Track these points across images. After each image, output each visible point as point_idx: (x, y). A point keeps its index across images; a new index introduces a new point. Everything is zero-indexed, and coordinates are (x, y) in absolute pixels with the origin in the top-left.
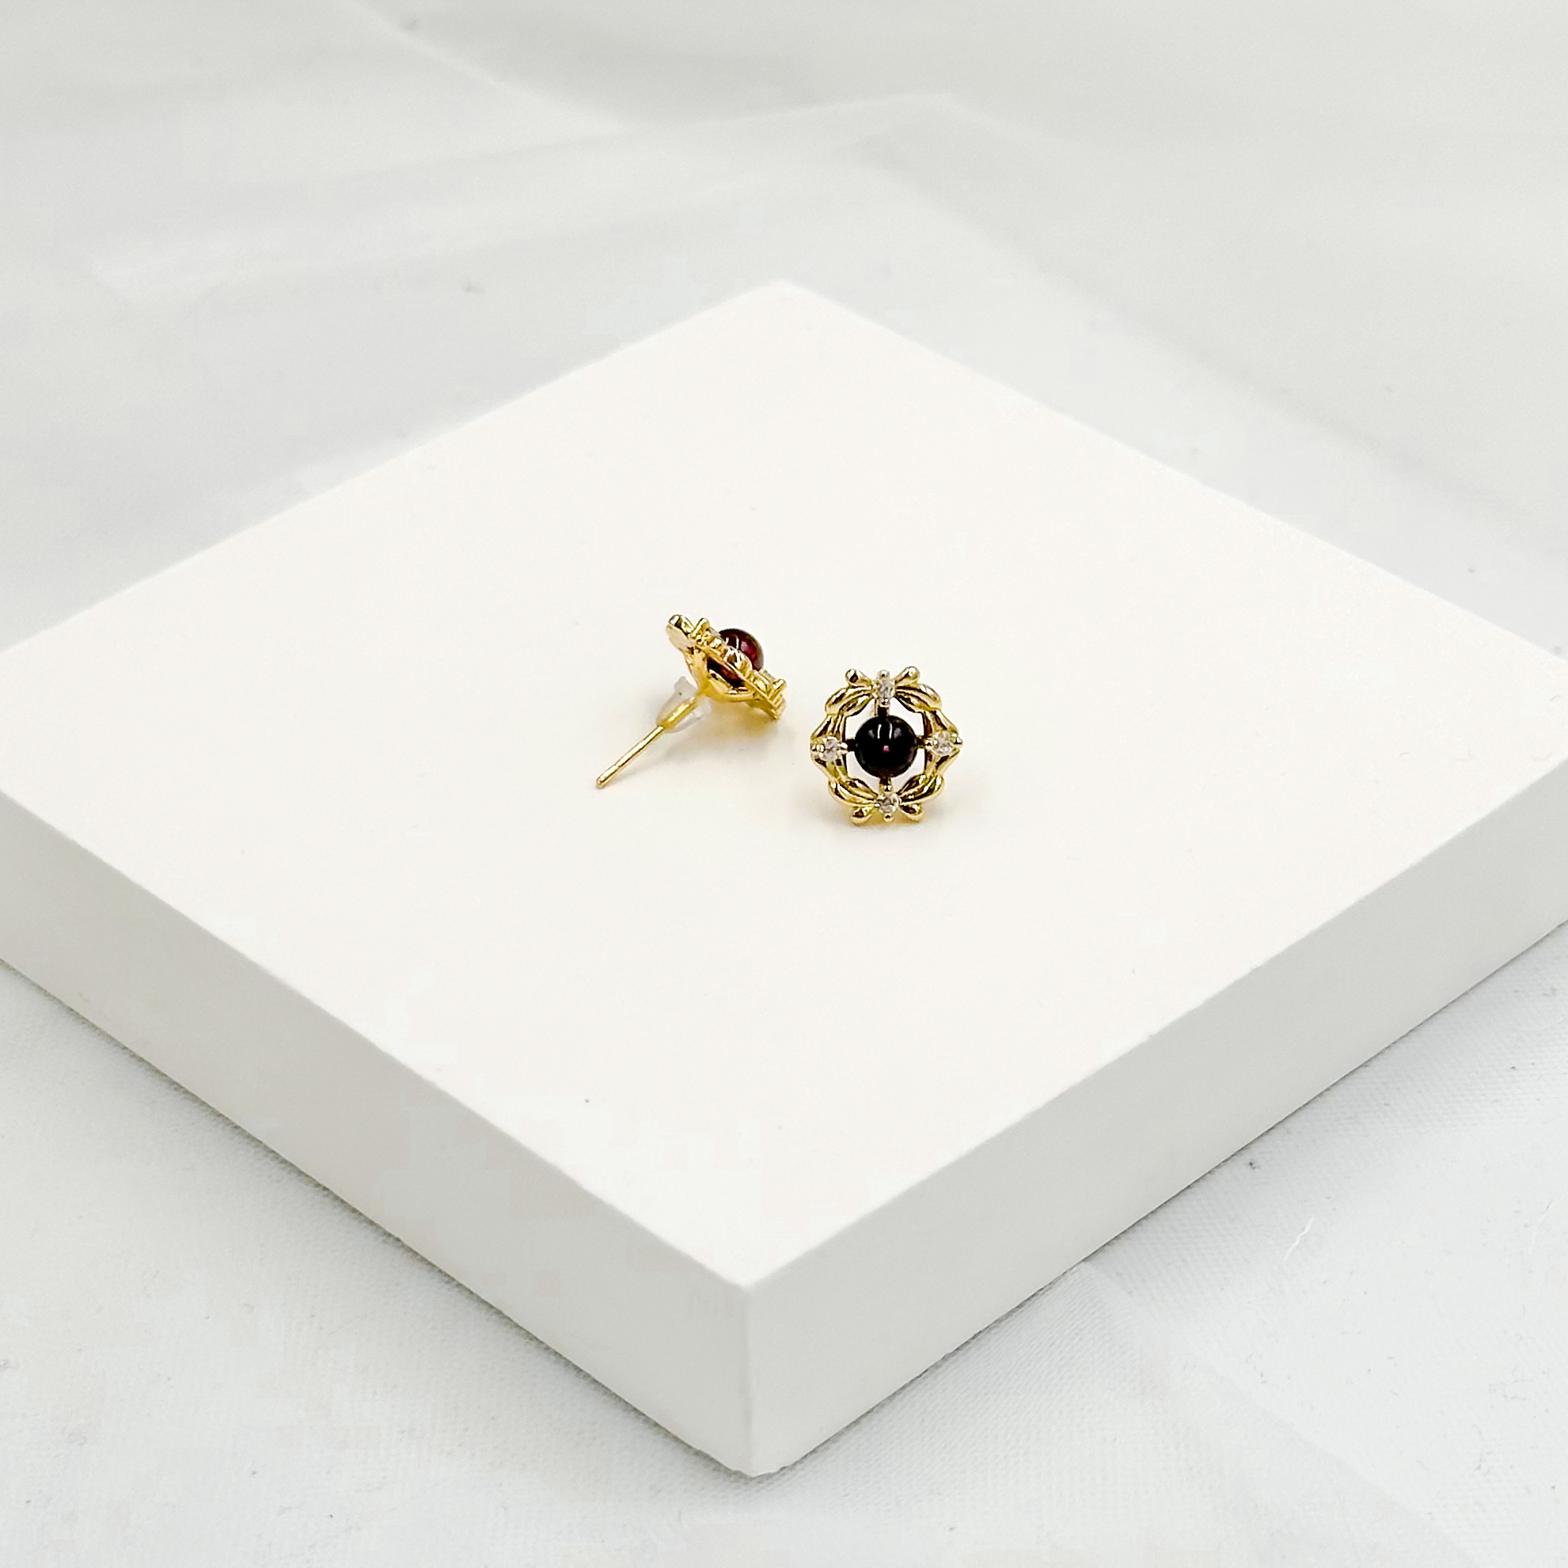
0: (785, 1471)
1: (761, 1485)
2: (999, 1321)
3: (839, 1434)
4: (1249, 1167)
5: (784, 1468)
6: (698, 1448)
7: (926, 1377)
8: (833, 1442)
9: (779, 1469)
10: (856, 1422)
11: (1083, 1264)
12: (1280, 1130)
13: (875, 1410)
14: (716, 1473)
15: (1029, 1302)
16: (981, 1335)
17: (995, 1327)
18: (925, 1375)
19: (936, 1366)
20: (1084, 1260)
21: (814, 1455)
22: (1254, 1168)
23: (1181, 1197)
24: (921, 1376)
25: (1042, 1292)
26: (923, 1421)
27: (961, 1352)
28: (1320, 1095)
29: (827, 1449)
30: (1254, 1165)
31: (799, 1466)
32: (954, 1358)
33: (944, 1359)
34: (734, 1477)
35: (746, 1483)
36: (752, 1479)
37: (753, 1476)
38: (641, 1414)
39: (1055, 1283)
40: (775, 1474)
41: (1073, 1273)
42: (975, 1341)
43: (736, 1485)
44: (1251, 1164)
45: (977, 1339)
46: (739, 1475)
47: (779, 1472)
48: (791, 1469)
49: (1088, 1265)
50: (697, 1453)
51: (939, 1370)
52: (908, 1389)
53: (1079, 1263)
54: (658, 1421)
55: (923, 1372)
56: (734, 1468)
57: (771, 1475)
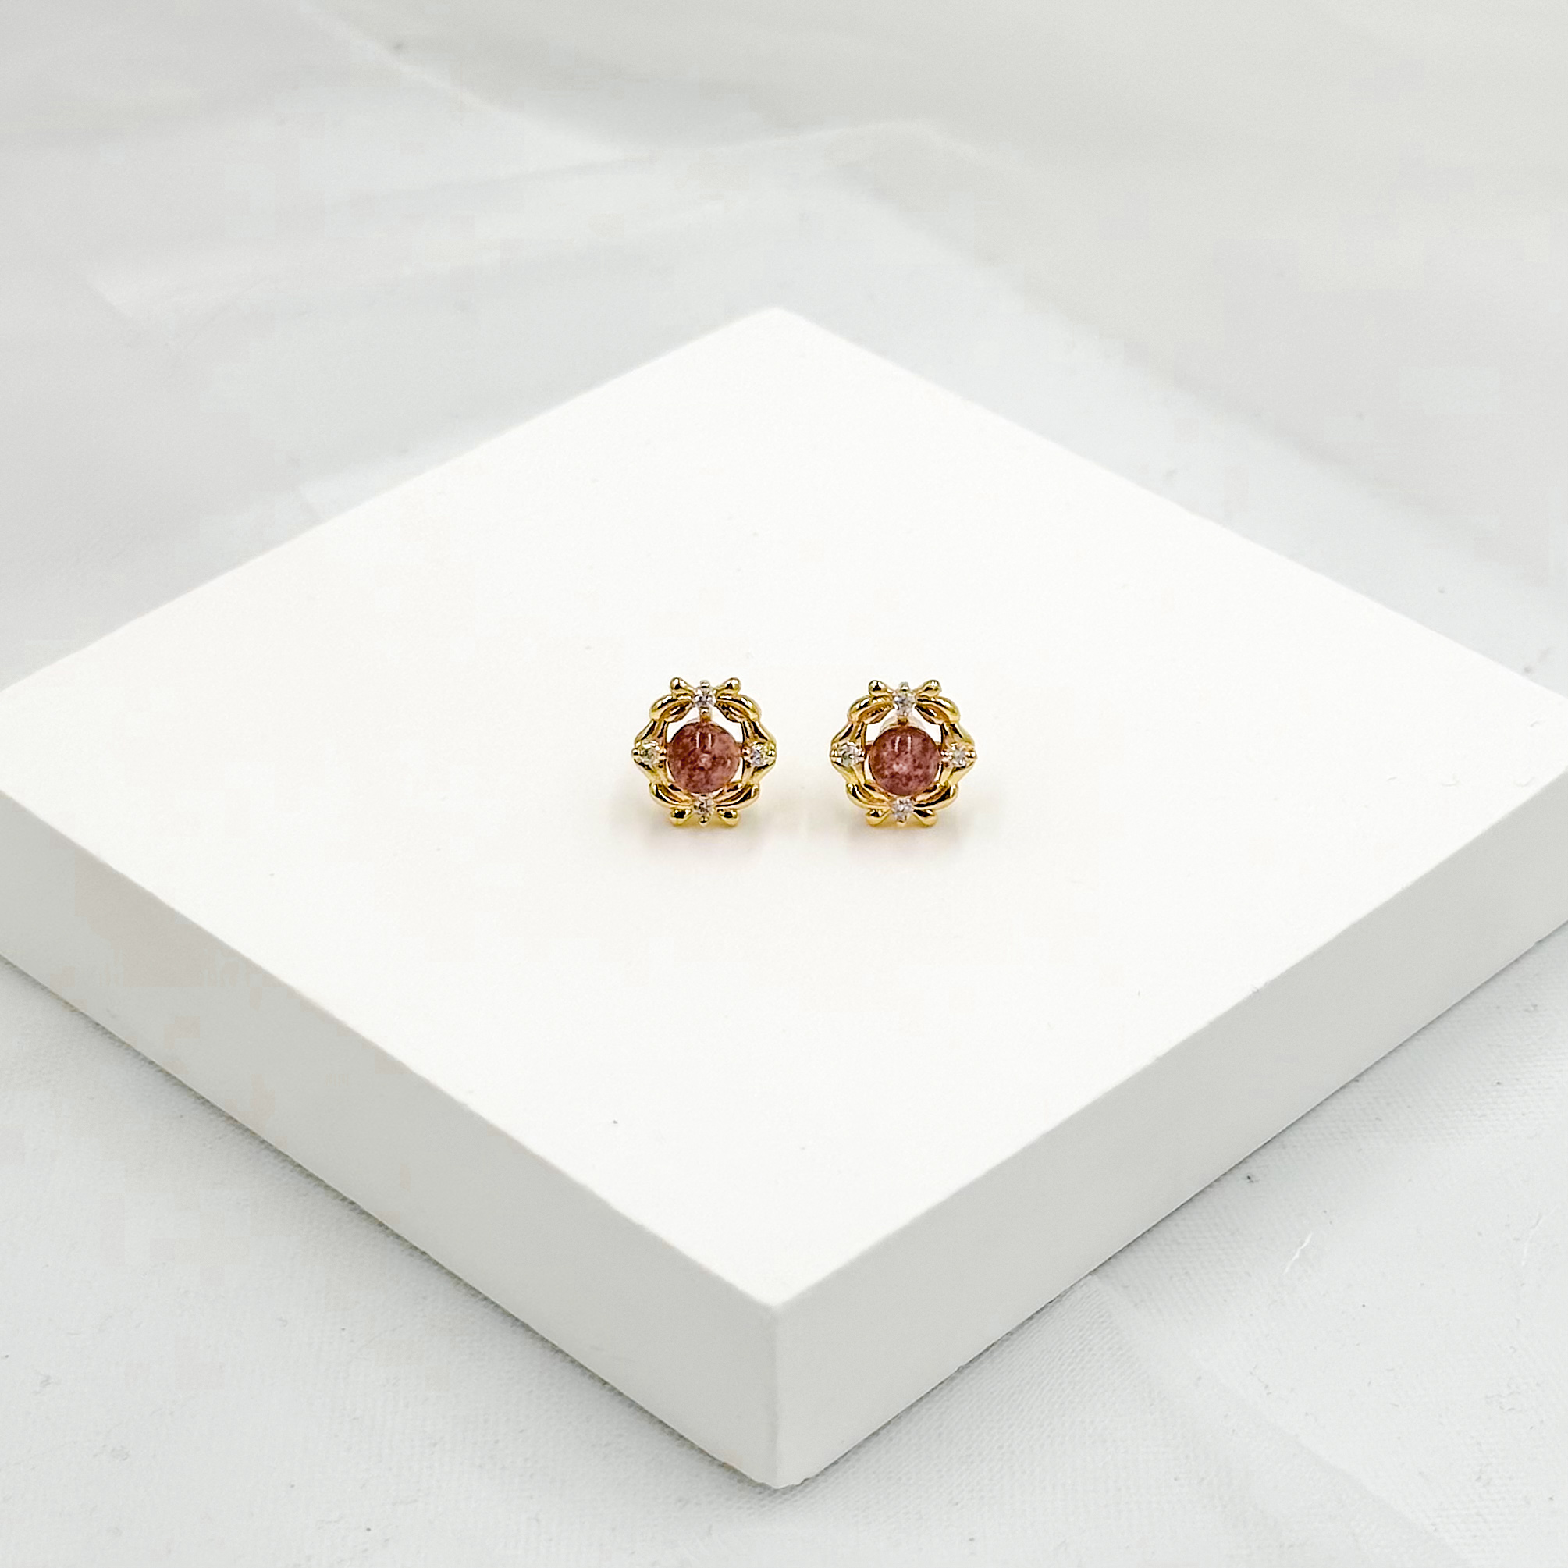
0: (806, 1483)
1: (784, 1497)
2: (1011, 1333)
3: (859, 1446)
4: (1247, 1180)
5: (805, 1480)
6: (723, 1461)
7: (942, 1388)
8: (853, 1454)
9: (802, 1480)
10: (874, 1435)
11: (1090, 1277)
12: (1276, 1144)
13: (893, 1422)
14: (742, 1485)
15: (1038, 1316)
16: (994, 1347)
17: (1007, 1340)
18: (940, 1387)
19: (952, 1378)
20: (1090, 1273)
21: (835, 1467)
22: (1251, 1182)
23: (1182, 1211)
24: (936, 1388)
25: (1051, 1304)
26: (940, 1435)
28: (1313, 1110)
29: (848, 1460)
30: (1252, 1179)
31: (820, 1478)
32: (969, 1370)
33: (960, 1370)
34: (758, 1489)
35: (770, 1495)
36: (776, 1491)
37: (776, 1488)
38: (667, 1426)
39: (1064, 1296)
40: (798, 1486)
41: (1082, 1286)
42: (988, 1353)
43: (760, 1496)
44: (1249, 1178)
45: (990, 1351)
46: (764, 1489)
47: (802, 1484)
48: (813, 1482)
49: (1095, 1278)
50: (723, 1465)
51: (954, 1384)
52: (925, 1400)
53: (1087, 1276)
54: (684, 1434)
55: (940, 1384)
56: (760, 1481)
57: (792, 1488)
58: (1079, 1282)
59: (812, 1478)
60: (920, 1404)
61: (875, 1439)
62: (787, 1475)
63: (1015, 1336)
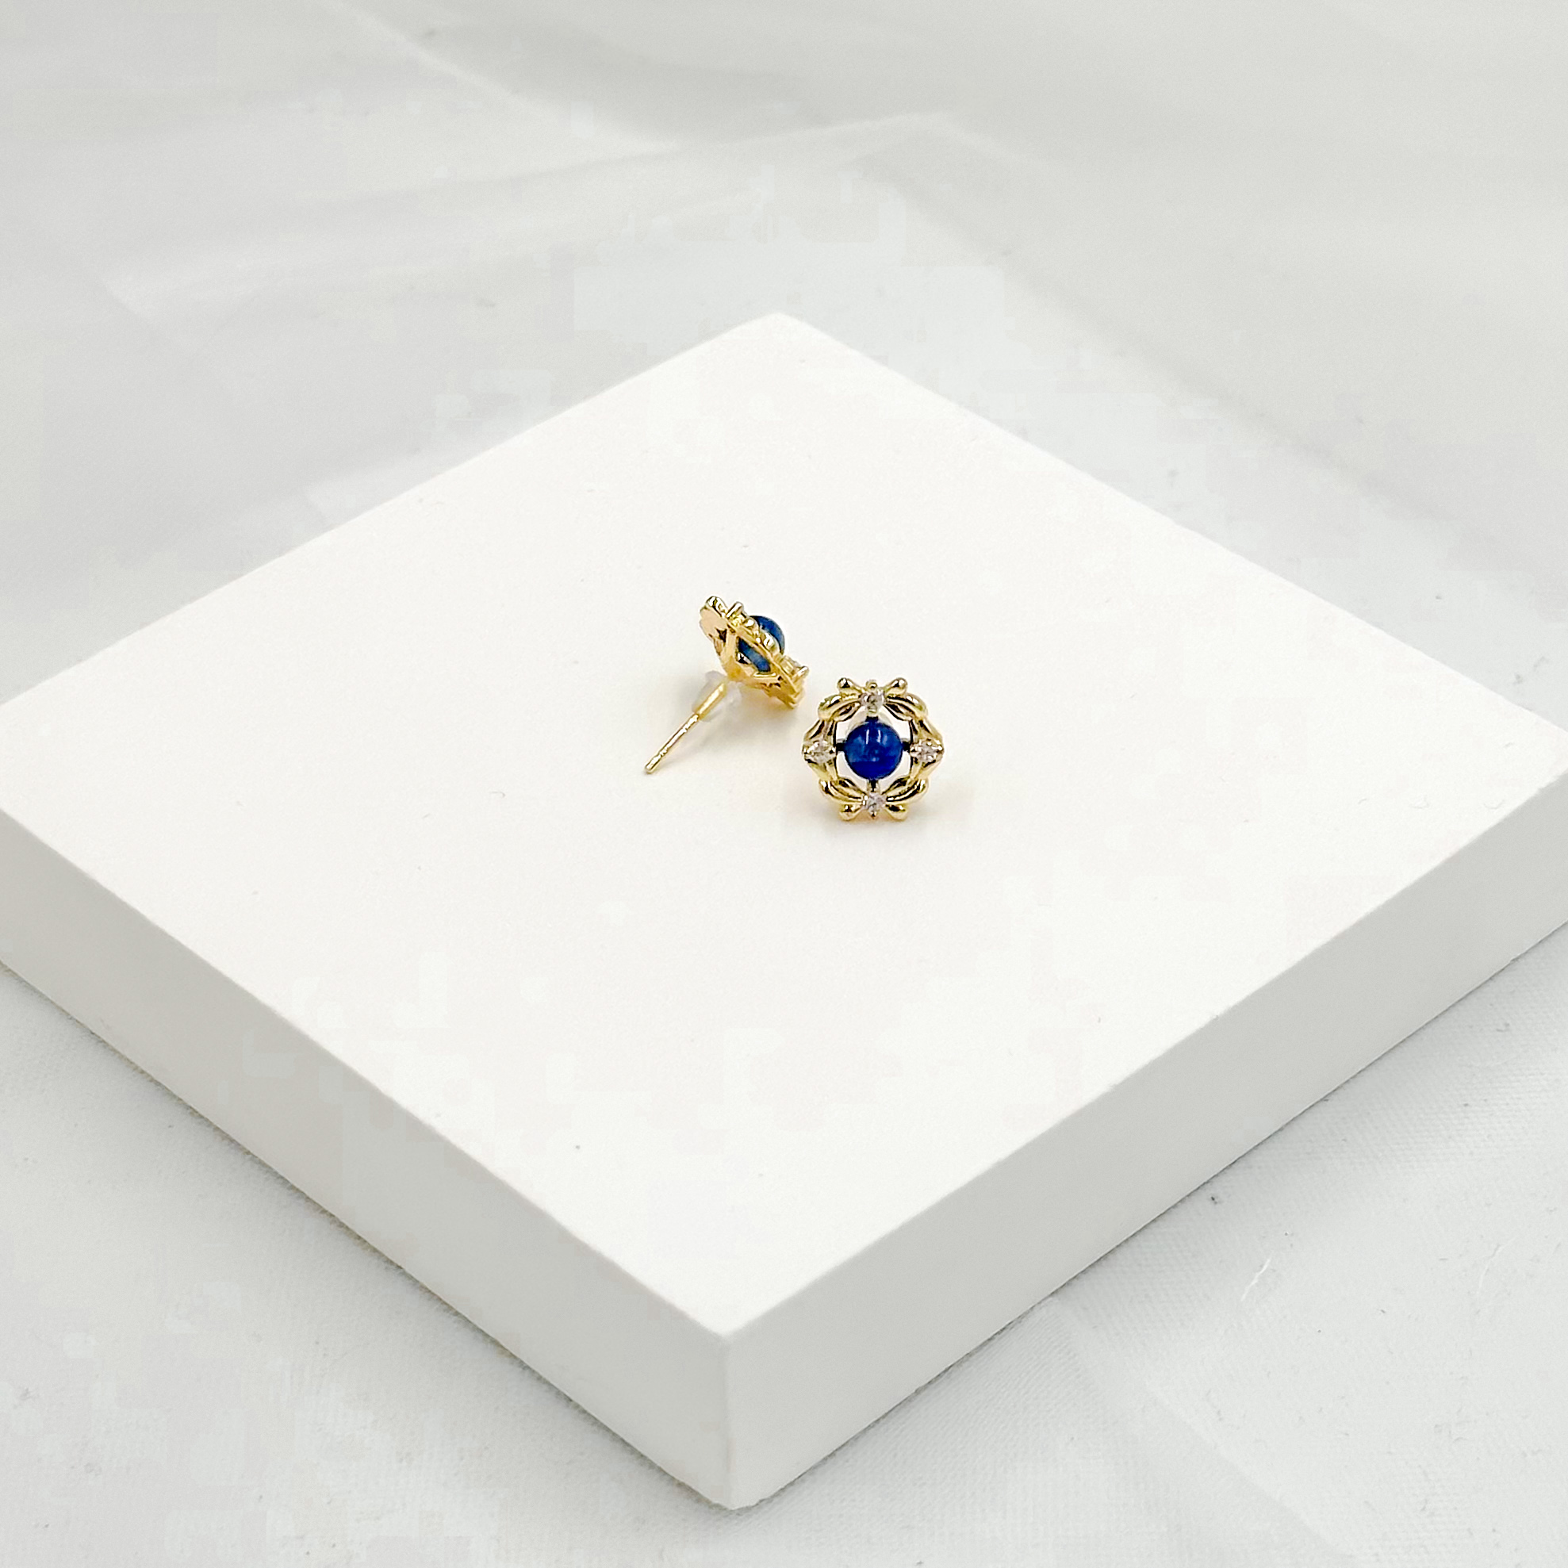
0: (762, 1503)
1: (740, 1517)
3: (814, 1468)
4: (1211, 1202)
5: (763, 1500)
6: (682, 1480)
7: (901, 1411)
8: (809, 1475)
9: (757, 1501)
10: (832, 1455)
11: (1050, 1299)
12: (1242, 1164)
13: (849, 1443)
14: (697, 1505)
16: (952, 1369)
17: (967, 1360)
18: (899, 1407)
19: (907, 1401)
20: (1050, 1293)
21: (791, 1488)
22: (1216, 1204)
23: (1146, 1231)
24: (894, 1409)
25: (1011, 1325)
26: (895, 1456)
27: (933, 1385)
28: (1282, 1129)
29: (803, 1481)
30: (1216, 1201)
31: (776, 1499)
32: (927, 1391)
33: (918, 1392)
34: (715, 1510)
35: (726, 1516)
36: (731, 1512)
37: (731, 1508)
38: (627, 1444)
39: (1023, 1317)
40: (754, 1507)
41: (1042, 1308)
42: (946, 1374)
43: (715, 1517)
44: (1214, 1199)
45: (949, 1373)
46: (719, 1508)
47: (758, 1504)
48: (770, 1502)
50: (680, 1484)
51: (910, 1405)
52: (882, 1421)
54: (643, 1452)
55: (896, 1406)
56: (716, 1502)
57: (749, 1508)
58: (1040, 1303)
59: (768, 1499)
60: (877, 1426)
61: (830, 1461)
62: (741, 1495)
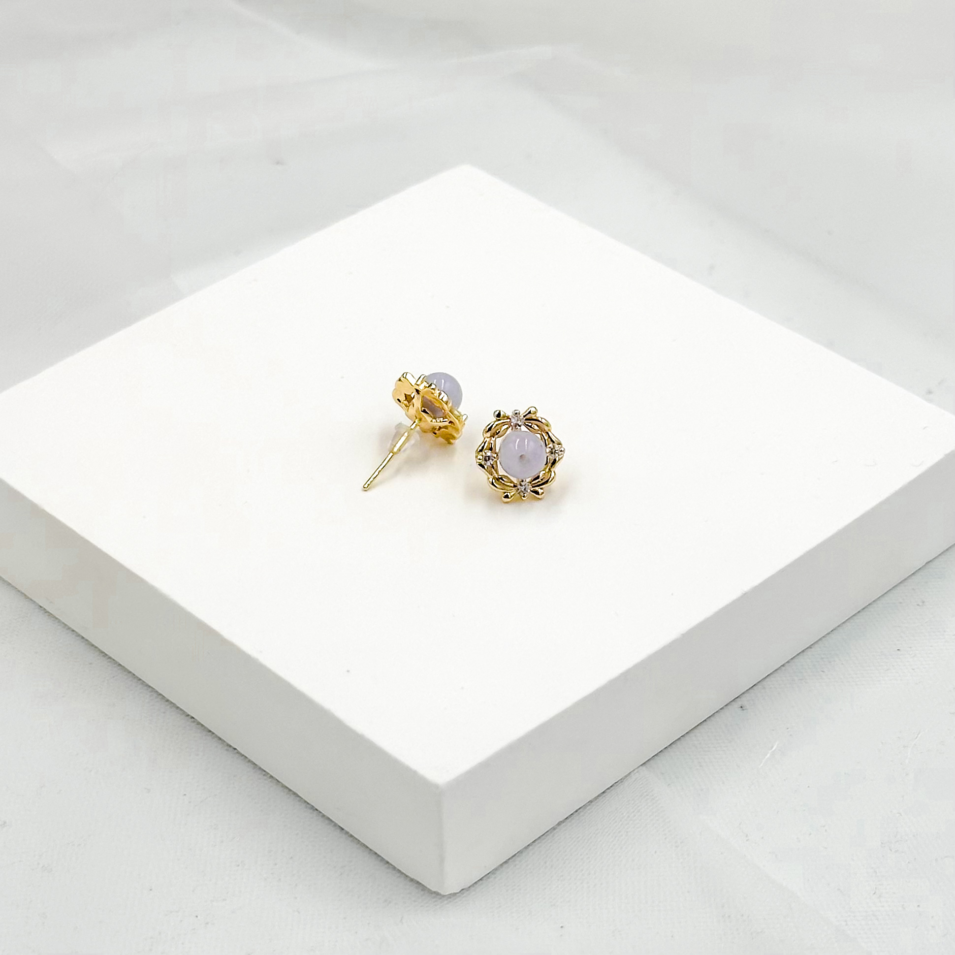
0: (464, 891)
1: (449, 900)
2: (591, 802)
3: (496, 869)
4: (741, 709)
5: (463, 889)
6: (412, 877)
7: (548, 835)
8: (492, 874)
9: (460, 890)
10: (506, 862)
11: (641, 767)
12: (759, 686)
13: (517, 855)
14: (422, 892)
15: (608, 791)
16: (580, 810)
17: (589, 805)
19: (554, 829)
20: (641, 765)
21: (481, 882)
22: (743, 710)
23: (699, 727)
24: (544, 834)
25: (616, 784)
26: (545, 863)
27: (568, 820)
28: (783, 666)
29: (488, 878)
30: (744, 708)
31: (472, 888)
32: (564, 823)
33: (559, 824)
34: (434, 895)
35: (441, 899)
36: (444, 896)
37: (445, 894)
38: (379, 856)
39: (624, 779)
40: (458, 893)
41: (635, 773)
43: (435, 899)
44: (741, 707)
45: (577, 813)
46: (437, 895)
47: (460, 892)
48: (467, 891)
49: (644, 768)
50: (412, 880)
51: (555, 831)
52: (537, 842)
53: (639, 767)
54: (389, 861)
55: (546, 832)
56: (434, 890)
57: (455, 894)
58: (634, 770)
59: (467, 888)
60: (534, 844)
61: (505, 866)
62: (451, 886)
63: (593, 803)
